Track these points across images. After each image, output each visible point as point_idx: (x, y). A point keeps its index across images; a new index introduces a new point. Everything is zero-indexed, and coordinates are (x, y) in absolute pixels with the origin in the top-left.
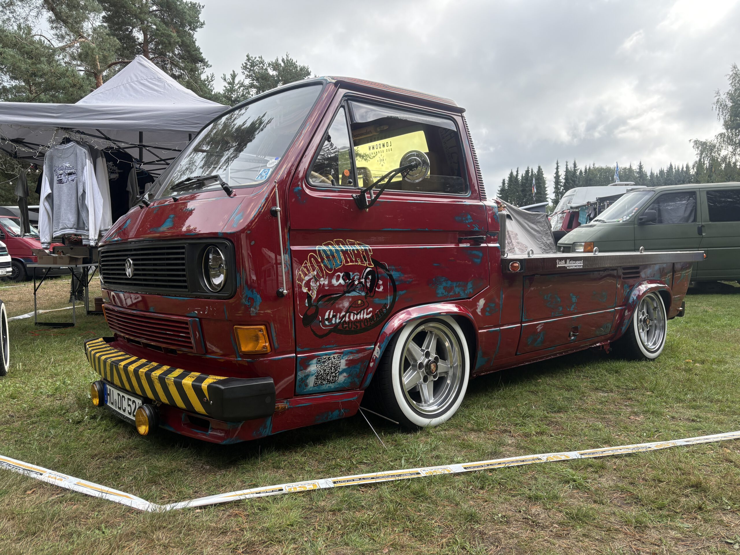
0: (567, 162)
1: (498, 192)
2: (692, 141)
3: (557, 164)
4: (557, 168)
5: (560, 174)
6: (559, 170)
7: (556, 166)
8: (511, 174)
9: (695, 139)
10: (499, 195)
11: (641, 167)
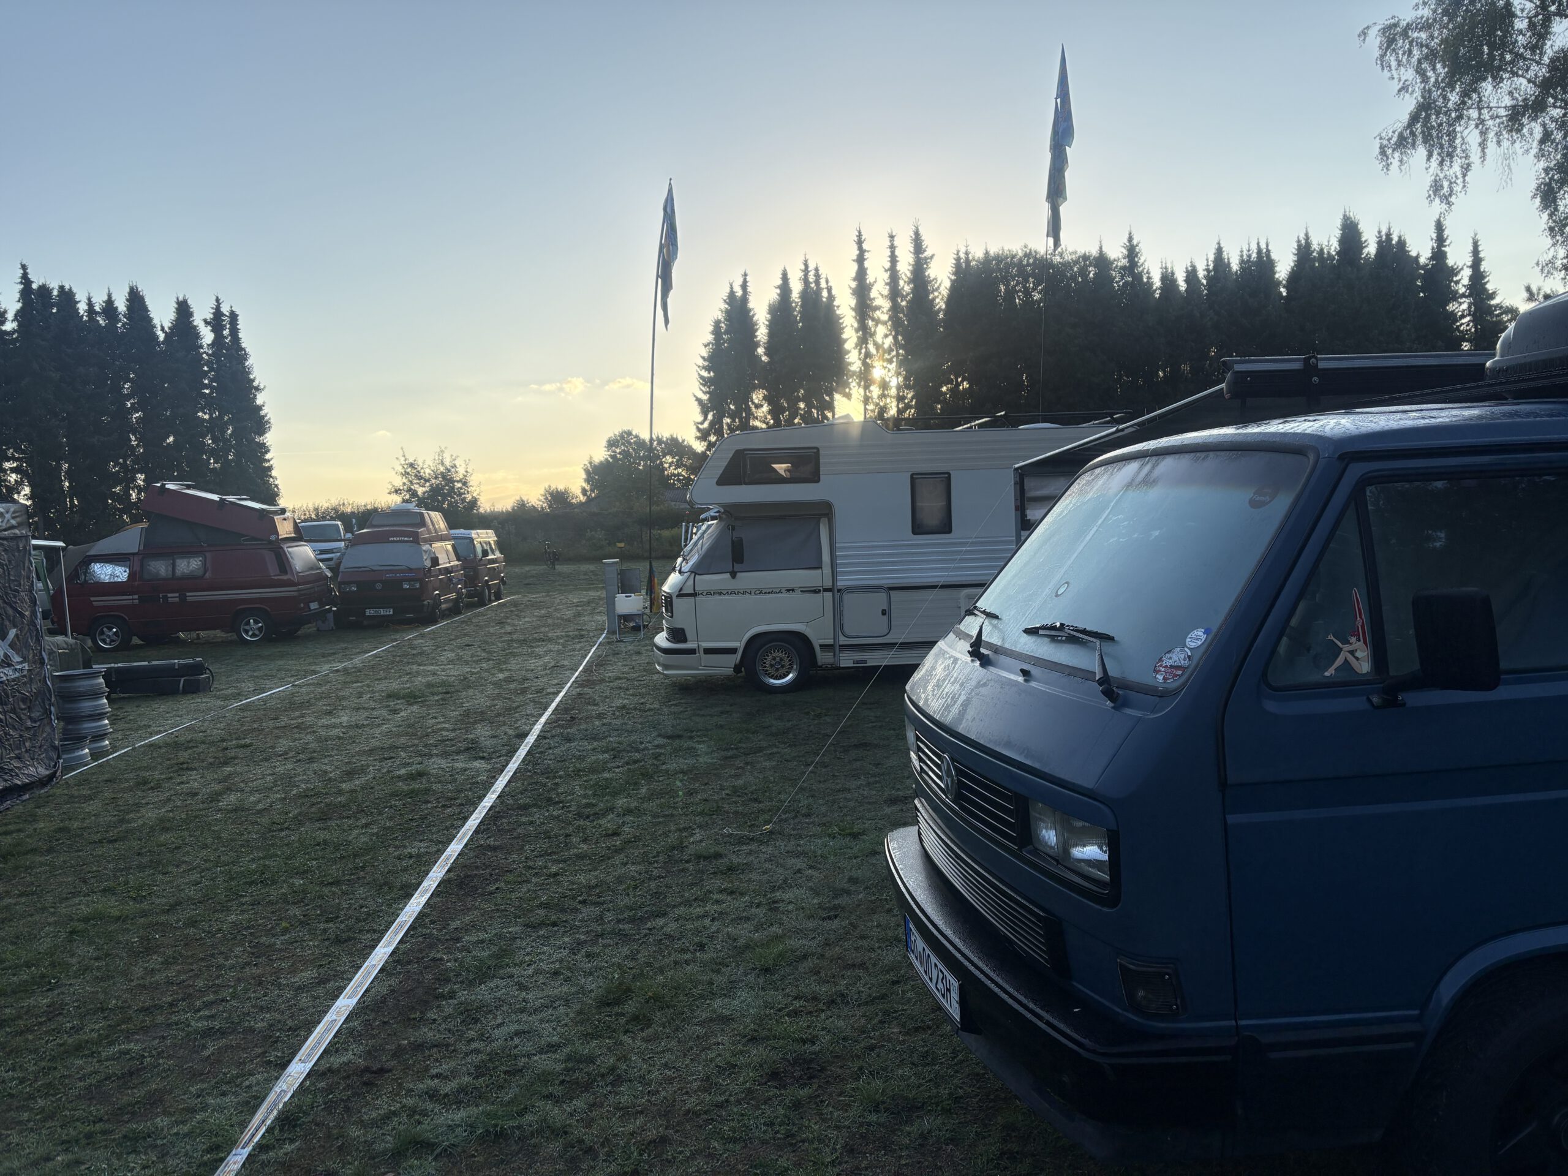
0: (892, 237)
1: (701, 362)
2: (1373, 32)
3: (860, 243)
4: (860, 260)
5: (870, 279)
6: (866, 264)
7: (855, 252)
8: (732, 293)
9: (1384, 20)
10: (705, 374)
11: (1132, 252)
